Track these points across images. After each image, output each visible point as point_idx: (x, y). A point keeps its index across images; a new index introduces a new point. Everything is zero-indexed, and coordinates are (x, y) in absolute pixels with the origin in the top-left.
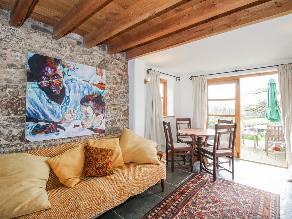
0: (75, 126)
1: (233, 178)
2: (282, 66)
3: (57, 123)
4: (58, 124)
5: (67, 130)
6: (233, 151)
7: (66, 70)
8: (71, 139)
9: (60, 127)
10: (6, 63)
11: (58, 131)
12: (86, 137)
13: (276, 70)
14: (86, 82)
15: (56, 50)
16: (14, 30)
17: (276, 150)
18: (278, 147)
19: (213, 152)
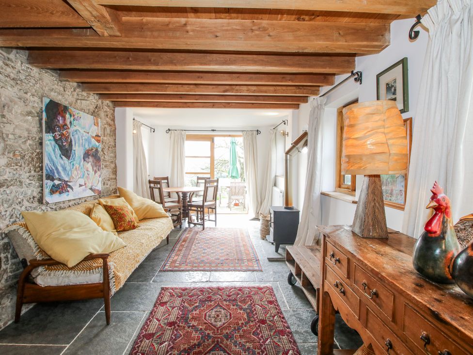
0: (81, 186)
1: (216, 225)
2: (245, 132)
3: (67, 181)
4: (68, 183)
5: (74, 190)
6: (216, 202)
7: (72, 118)
8: (74, 202)
9: (70, 186)
10: (26, 110)
11: (68, 191)
12: (86, 198)
13: (241, 134)
14: (86, 134)
15: (62, 94)
16: (31, 69)
17: (236, 206)
18: (237, 202)
19: (202, 204)
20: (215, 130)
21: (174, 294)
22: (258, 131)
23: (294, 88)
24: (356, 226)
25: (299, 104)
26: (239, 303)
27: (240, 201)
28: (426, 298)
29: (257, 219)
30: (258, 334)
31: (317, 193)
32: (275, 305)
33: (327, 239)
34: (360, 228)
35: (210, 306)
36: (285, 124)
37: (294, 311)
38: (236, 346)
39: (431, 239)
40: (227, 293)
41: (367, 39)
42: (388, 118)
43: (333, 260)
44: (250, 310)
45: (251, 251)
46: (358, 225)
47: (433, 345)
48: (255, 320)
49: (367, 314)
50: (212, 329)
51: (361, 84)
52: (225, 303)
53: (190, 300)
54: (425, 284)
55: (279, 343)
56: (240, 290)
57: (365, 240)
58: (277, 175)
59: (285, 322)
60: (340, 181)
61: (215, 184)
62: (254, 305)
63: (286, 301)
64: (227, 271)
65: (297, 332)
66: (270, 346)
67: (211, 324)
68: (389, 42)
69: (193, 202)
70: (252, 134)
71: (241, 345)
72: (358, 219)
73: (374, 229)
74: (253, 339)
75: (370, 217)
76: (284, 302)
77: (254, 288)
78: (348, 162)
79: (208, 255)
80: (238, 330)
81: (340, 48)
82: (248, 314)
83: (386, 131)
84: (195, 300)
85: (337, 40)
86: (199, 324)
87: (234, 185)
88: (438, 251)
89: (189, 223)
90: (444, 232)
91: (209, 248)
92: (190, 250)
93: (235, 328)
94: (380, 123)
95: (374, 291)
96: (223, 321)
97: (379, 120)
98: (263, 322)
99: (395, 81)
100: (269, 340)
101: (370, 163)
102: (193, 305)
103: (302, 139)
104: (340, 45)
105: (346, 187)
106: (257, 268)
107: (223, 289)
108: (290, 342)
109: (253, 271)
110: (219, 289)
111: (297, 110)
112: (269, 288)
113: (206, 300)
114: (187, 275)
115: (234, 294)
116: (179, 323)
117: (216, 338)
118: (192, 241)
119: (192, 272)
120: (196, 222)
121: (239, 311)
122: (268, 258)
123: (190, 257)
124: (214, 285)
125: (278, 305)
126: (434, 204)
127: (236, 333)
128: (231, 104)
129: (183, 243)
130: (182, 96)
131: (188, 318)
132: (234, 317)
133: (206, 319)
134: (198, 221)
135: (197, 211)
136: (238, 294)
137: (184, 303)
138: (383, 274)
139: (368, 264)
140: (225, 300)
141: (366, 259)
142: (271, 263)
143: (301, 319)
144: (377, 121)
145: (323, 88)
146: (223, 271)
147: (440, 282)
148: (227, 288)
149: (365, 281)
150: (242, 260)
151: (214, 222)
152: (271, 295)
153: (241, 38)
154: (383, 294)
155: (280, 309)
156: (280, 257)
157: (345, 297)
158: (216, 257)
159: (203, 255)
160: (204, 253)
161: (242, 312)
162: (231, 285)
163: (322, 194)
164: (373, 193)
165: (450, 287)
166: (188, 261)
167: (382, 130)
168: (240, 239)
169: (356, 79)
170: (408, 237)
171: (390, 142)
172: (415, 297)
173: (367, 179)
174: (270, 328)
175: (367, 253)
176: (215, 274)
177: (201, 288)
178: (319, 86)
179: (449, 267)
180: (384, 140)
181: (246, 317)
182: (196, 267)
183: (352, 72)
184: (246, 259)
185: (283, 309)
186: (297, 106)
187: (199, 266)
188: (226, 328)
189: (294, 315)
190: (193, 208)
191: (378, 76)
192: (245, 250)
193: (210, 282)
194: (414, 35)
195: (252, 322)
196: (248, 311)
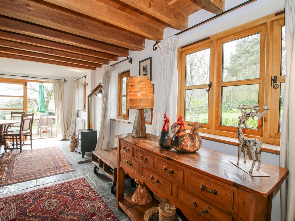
1: (31, 148)
2: (55, 80)
6: (31, 131)
13: (51, 81)
17: (44, 133)
18: (45, 130)
19: (19, 133)
20: (29, 77)
21: (7, 201)
22: (64, 80)
23: (95, 58)
24: (134, 133)
25: (95, 68)
26: (64, 193)
27: (48, 129)
28: (164, 154)
29: (65, 140)
30: (81, 205)
31: (108, 120)
32: (88, 187)
33: (121, 141)
34: (136, 133)
35: (42, 200)
36: (85, 78)
37: (99, 186)
38: (68, 216)
39: (164, 133)
40: (54, 189)
41: (136, 44)
42: (147, 84)
43: (125, 150)
44: (73, 194)
45: (65, 160)
46: (135, 132)
47: (168, 170)
48: (77, 198)
49: (142, 169)
50: (48, 213)
51: (131, 64)
52: (53, 195)
53: (24, 201)
54: (163, 150)
55: (94, 205)
56: (63, 184)
57: (138, 139)
58: (79, 110)
59: (95, 194)
60: (120, 112)
61: (31, 117)
62: (75, 191)
63: (94, 183)
64: (49, 176)
65: (103, 196)
66: (90, 208)
67: (47, 210)
68: (144, 48)
69: (9, 132)
70: (60, 82)
71: (71, 214)
72: (135, 130)
73: (142, 133)
74: (78, 208)
75: (140, 128)
76: (93, 184)
77: (73, 181)
78: (131, 103)
79: (31, 169)
80: (67, 207)
81: (124, 45)
82: (72, 197)
83: (146, 89)
84: (29, 200)
85: (123, 41)
86: (36, 213)
87: (42, 117)
88: (166, 137)
89: (5, 149)
90: (168, 130)
91: (30, 164)
92: (13, 168)
93: (65, 207)
94: (144, 86)
95: (145, 158)
96: (55, 205)
97: (144, 84)
98: (83, 197)
99: (147, 66)
100: (88, 205)
101: (140, 103)
102: (28, 204)
103: (98, 89)
104: (124, 44)
105: (123, 115)
106: (72, 170)
107: (50, 187)
108: (101, 202)
109: (69, 172)
110: (46, 188)
111: (94, 71)
112: (83, 179)
113: (38, 198)
114: (15, 186)
115: (59, 188)
116: (20, 218)
117: (52, 216)
118: (12, 161)
119: (20, 183)
120: (12, 147)
121: (65, 197)
122: (78, 162)
123: (14, 173)
124: (42, 187)
125: (90, 186)
126: (165, 119)
127: (66, 209)
128: (47, 61)
129: (4, 165)
130: (5, 49)
131: (27, 212)
132: (62, 201)
133: (41, 209)
134: (14, 147)
135: (13, 139)
136: (62, 188)
137: (19, 204)
138: (149, 149)
139: (143, 147)
140: (53, 194)
141: (141, 145)
142: (80, 165)
143: (104, 189)
144: (143, 85)
145: (111, 61)
146: (46, 177)
147: (167, 148)
148: (52, 186)
149: (141, 155)
150: (60, 167)
151: (30, 146)
152: (84, 182)
153: (70, 25)
154: (149, 158)
155: (91, 188)
156: (85, 160)
157: (131, 166)
158: (38, 169)
159: (26, 170)
160: (26, 169)
161: (67, 196)
162: (55, 184)
163: (111, 120)
164: (141, 117)
165: (170, 149)
166: (13, 177)
167: (144, 89)
168: (54, 154)
169: (129, 61)
170: (154, 135)
171: (148, 94)
172: (161, 154)
173: (138, 111)
174: (88, 199)
175: (141, 143)
176: (40, 180)
177: (31, 192)
178: (109, 60)
179: (170, 142)
180: (145, 93)
181: (71, 199)
182: (22, 179)
183: (128, 57)
184: (62, 165)
185: (93, 187)
186: (94, 69)
187: (24, 178)
188: (58, 209)
189: (100, 188)
190: (9, 137)
191: (140, 62)
192: (60, 160)
193: (37, 186)
194: (155, 49)
195: (76, 200)
196: (72, 195)
